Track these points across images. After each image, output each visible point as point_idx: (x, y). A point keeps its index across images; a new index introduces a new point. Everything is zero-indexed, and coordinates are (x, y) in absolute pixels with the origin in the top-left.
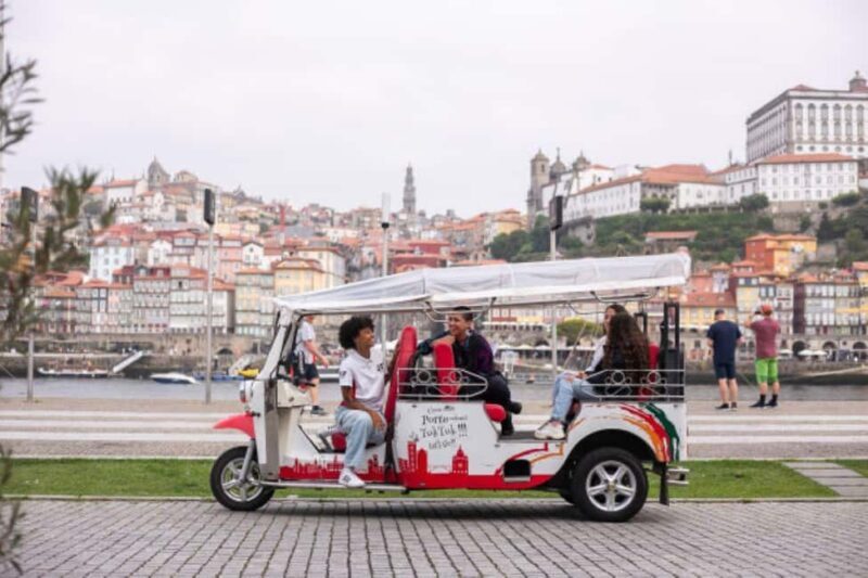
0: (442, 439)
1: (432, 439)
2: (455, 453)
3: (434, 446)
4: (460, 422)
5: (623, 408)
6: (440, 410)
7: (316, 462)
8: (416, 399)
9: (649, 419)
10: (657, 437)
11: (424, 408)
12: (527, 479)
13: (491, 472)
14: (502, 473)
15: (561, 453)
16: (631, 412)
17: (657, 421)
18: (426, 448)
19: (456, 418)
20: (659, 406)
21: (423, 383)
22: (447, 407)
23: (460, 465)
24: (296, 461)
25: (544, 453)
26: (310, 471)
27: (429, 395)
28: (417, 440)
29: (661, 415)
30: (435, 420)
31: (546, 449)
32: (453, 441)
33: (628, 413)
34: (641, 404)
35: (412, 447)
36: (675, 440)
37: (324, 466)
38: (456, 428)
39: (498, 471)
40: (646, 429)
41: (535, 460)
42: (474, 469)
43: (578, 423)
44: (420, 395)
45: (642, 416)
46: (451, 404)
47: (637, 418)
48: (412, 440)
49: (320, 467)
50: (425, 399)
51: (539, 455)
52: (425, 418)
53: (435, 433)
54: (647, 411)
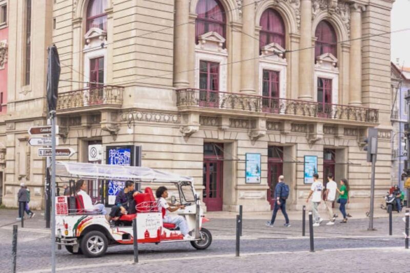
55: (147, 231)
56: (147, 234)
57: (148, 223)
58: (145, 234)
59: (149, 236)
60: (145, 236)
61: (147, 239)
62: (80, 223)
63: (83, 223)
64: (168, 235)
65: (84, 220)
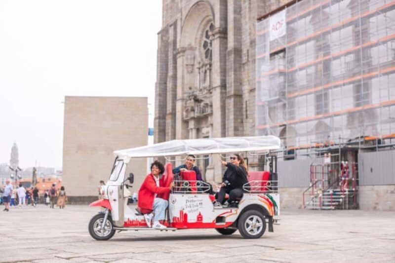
0: (193, 209)
1: (189, 209)
2: (198, 214)
3: (190, 212)
4: (200, 202)
5: (258, 196)
6: (192, 197)
7: (137, 219)
8: (183, 193)
9: (267, 200)
10: (270, 206)
11: (187, 197)
12: (224, 224)
13: (211, 221)
14: (215, 222)
15: (236, 213)
16: (261, 197)
17: (270, 200)
18: (187, 213)
19: (199, 201)
20: (271, 195)
21: (186, 187)
22: (195, 196)
23: (200, 219)
24: (129, 219)
25: (231, 213)
26: (134, 223)
27: (188, 191)
28: (184, 209)
29: (271, 198)
30: (190, 201)
31: (231, 212)
32: (197, 209)
33: (259, 197)
34: (264, 194)
35: (181, 212)
36: (276, 207)
37: (140, 221)
38: (198, 204)
39: (214, 221)
40: (266, 203)
41: (227, 216)
42: (205, 221)
43: (243, 202)
44: (185, 192)
45: (264, 198)
46: (197, 195)
47: (263, 199)
48: (182, 209)
49: (138, 221)
50: (187, 193)
51: (228, 214)
52: (187, 201)
53: (191, 207)
54: (266, 197)
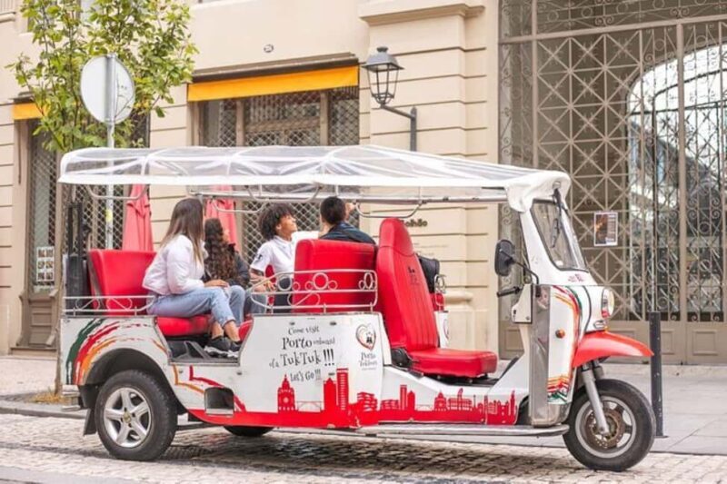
55: (286, 385)
56: (286, 393)
57: (290, 351)
58: (281, 396)
59: (291, 404)
60: (281, 404)
61: (289, 414)
62: (86, 341)
63: (92, 342)
64: (424, 403)
65: (94, 332)
